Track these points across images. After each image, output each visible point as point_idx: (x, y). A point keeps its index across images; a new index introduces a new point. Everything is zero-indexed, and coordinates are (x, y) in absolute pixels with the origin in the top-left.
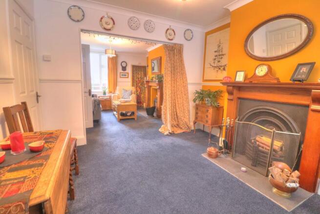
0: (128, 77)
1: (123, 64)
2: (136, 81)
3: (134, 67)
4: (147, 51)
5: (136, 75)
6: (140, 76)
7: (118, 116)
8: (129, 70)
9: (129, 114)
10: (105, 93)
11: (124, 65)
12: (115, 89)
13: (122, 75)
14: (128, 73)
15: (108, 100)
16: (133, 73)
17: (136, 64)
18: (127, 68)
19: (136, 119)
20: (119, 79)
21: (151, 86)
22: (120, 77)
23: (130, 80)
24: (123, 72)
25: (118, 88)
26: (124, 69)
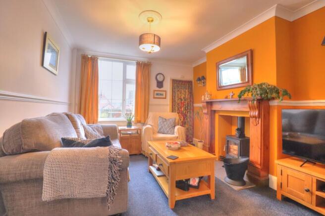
0: (165, 98)
1: (158, 77)
2: (178, 104)
3: (174, 81)
4: (204, 52)
5: (178, 95)
6: (183, 96)
7: (171, 191)
8: (168, 86)
9: (194, 182)
10: (129, 124)
11: (160, 78)
12: (146, 116)
13: (157, 94)
14: (166, 91)
15: (136, 138)
16: (173, 92)
17: (178, 77)
18: (165, 84)
19: (213, 197)
20: (153, 101)
21: (215, 111)
22: (154, 98)
23: (168, 101)
24: (158, 89)
25: (151, 114)
26: (160, 84)
